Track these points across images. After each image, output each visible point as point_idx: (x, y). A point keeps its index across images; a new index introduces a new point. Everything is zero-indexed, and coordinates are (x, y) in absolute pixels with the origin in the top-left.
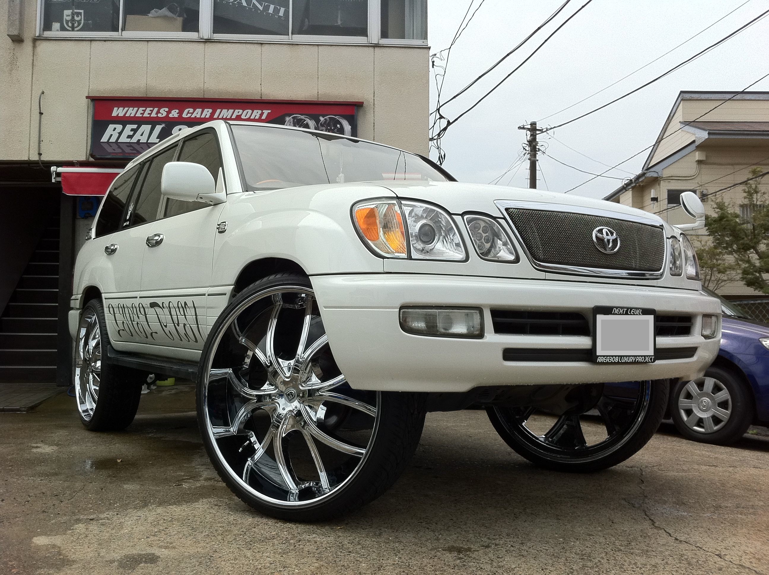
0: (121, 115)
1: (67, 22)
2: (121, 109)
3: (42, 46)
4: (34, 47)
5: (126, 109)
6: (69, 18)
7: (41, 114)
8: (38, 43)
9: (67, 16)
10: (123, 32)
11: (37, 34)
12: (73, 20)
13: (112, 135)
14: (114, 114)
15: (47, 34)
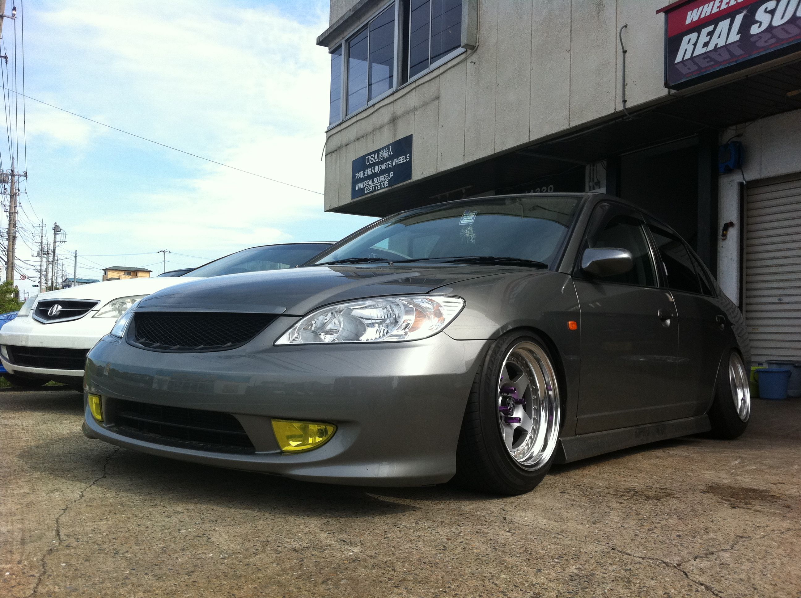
0: (696, 19)
2: (695, 11)
5: (701, 8)
7: (624, 52)
13: (686, 50)
14: (688, 21)
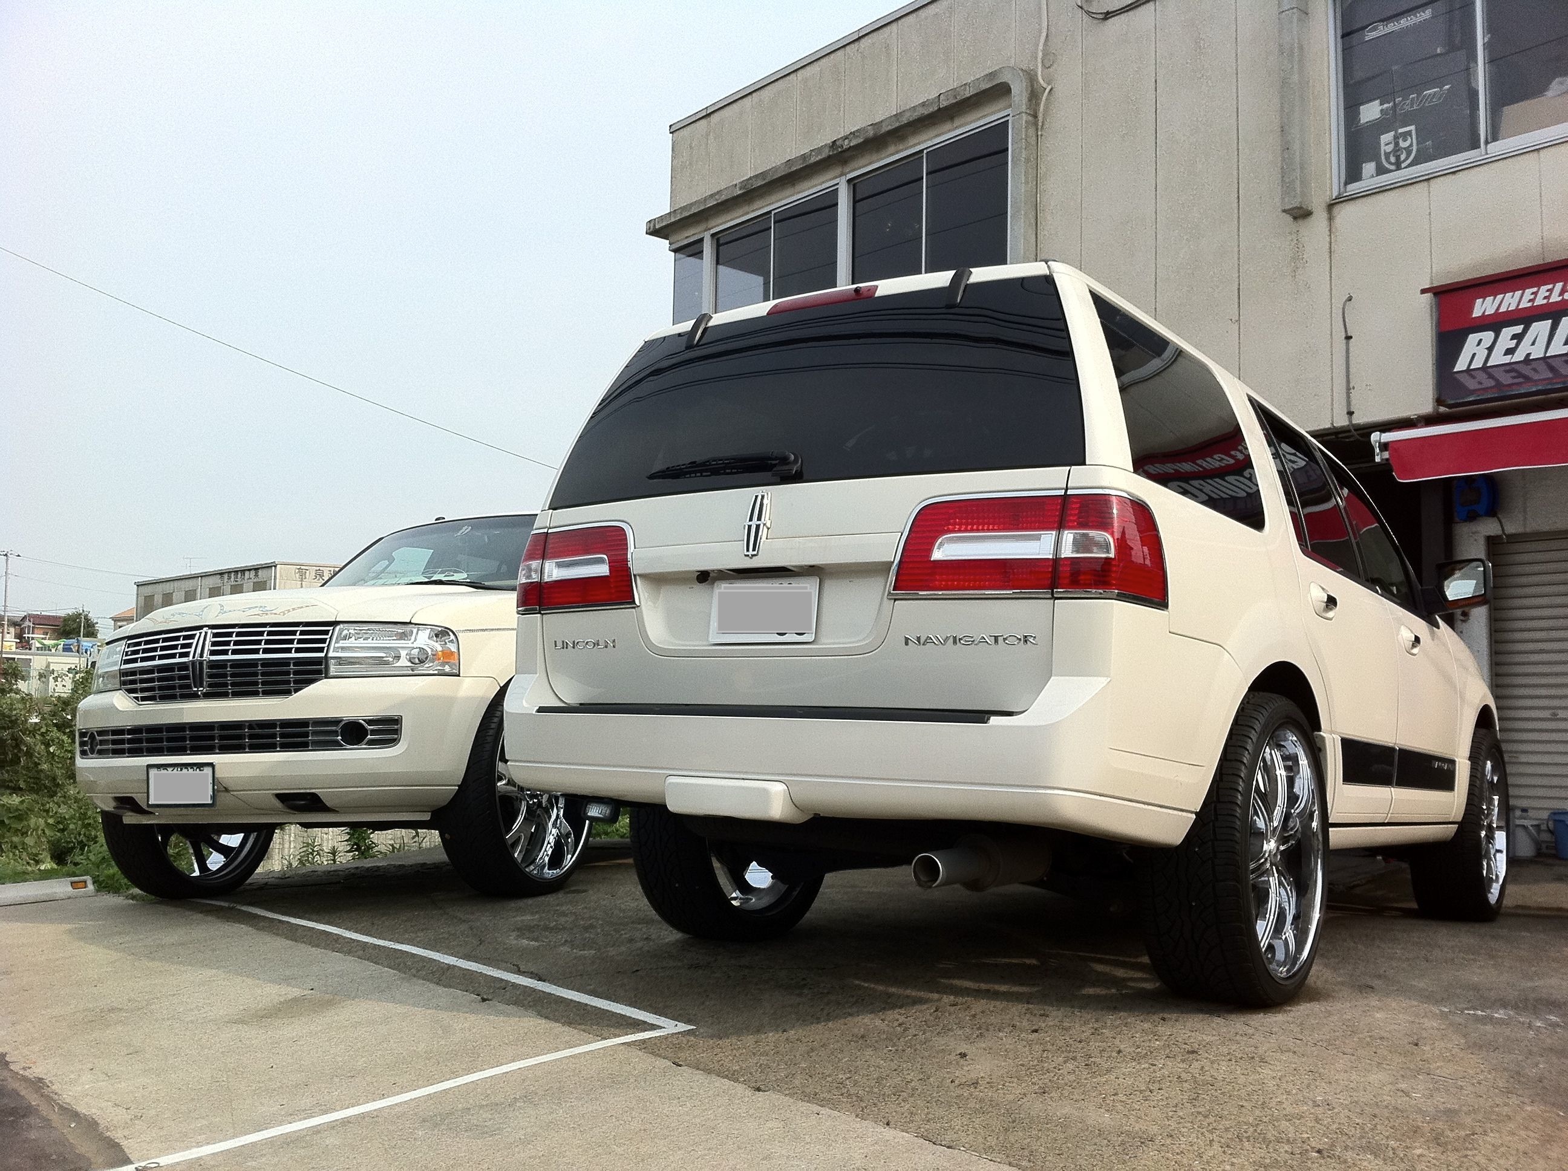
0: (1490, 311)
1: (1387, 155)
2: (1490, 299)
3: (1346, 213)
4: (1331, 219)
5: (1500, 297)
6: (1390, 148)
7: (1348, 338)
8: (1336, 210)
9: (1386, 145)
10: (1489, 146)
11: (1335, 194)
12: (1397, 149)
13: (1474, 354)
14: (1477, 313)
15: (1354, 188)
